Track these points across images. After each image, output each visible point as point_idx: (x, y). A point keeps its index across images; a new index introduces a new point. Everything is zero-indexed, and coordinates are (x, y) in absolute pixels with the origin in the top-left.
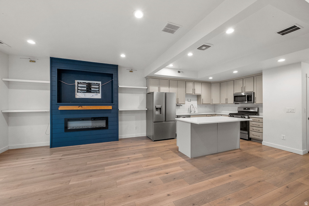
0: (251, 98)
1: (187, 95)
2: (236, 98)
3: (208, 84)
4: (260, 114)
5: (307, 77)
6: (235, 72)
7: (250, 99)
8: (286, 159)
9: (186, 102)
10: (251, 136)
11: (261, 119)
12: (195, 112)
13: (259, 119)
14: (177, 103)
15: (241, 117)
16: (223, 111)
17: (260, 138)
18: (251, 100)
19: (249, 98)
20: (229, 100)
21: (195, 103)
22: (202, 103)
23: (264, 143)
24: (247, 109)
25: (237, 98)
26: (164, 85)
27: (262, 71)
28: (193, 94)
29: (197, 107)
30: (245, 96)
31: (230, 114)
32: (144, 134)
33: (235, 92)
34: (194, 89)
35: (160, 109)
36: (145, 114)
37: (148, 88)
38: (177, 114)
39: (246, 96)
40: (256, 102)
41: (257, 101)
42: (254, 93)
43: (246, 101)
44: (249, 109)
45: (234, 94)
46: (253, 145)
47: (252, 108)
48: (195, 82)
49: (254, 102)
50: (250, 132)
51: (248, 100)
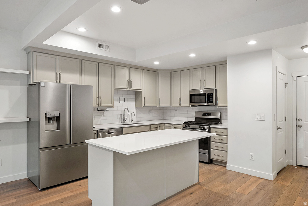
0: (213, 98)
1: (117, 91)
2: (193, 97)
3: (154, 73)
4: (223, 121)
5: (276, 71)
6: (192, 55)
7: (211, 100)
8: (257, 193)
9: (116, 104)
10: (213, 157)
11: (225, 130)
12: (132, 121)
13: (222, 131)
14: (98, 105)
15: (200, 127)
16: (175, 118)
17: (223, 159)
18: (213, 101)
19: (210, 97)
20: (183, 100)
21: (131, 105)
22: (143, 105)
23: (229, 166)
24: (207, 115)
25: (195, 98)
26: (70, 70)
27: (227, 57)
28: (129, 89)
29: (135, 111)
30: (204, 95)
31: (185, 123)
32: (23, 175)
33: (192, 88)
34: (130, 81)
35: (58, 118)
36: (25, 130)
37: (30, 73)
38: (97, 127)
39: (207, 94)
40: (218, 104)
41: (220, 103)
42: (216, 90)
43: (205, 103)
44: (209, 115)
45: (190, 91)
46: (216, 171)
47: (214, 113)
48: (132, 67)
49: (216, 105)
50: (212, 150)
51: (209, 102)
